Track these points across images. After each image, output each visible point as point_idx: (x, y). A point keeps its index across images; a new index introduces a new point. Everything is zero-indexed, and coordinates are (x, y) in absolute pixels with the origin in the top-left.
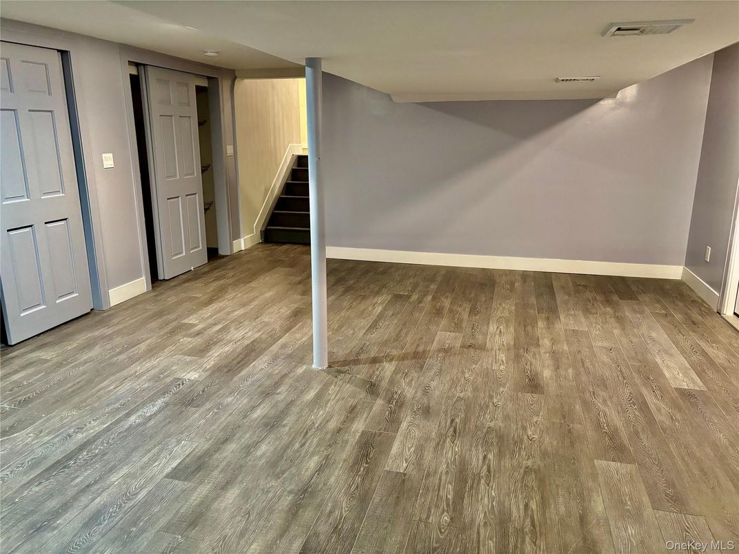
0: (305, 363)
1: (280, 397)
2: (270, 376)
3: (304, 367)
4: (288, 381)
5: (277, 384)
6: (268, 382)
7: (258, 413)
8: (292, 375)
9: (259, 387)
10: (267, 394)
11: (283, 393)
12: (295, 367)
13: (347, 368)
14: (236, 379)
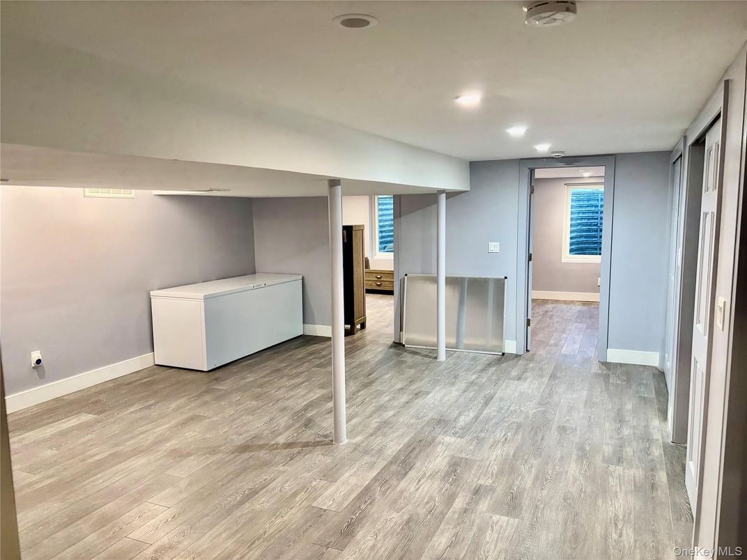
0: (354, 444)
1: (377, 420)
2: (385, 435)
3: (355, 441)
4: (370, 431)
5: (378, 429)
6: (385, 430)
7: (391, 413)
8: (366, 435)
9: (392, 427)
10: (386, 423)
11: (374, 423)
12: (363, 442)
13: (318, 440)
14: (412, 434)
